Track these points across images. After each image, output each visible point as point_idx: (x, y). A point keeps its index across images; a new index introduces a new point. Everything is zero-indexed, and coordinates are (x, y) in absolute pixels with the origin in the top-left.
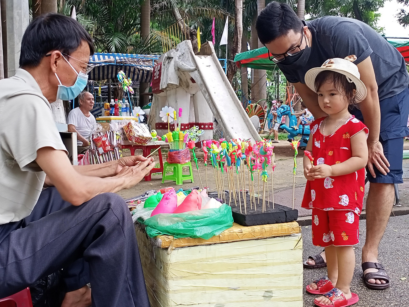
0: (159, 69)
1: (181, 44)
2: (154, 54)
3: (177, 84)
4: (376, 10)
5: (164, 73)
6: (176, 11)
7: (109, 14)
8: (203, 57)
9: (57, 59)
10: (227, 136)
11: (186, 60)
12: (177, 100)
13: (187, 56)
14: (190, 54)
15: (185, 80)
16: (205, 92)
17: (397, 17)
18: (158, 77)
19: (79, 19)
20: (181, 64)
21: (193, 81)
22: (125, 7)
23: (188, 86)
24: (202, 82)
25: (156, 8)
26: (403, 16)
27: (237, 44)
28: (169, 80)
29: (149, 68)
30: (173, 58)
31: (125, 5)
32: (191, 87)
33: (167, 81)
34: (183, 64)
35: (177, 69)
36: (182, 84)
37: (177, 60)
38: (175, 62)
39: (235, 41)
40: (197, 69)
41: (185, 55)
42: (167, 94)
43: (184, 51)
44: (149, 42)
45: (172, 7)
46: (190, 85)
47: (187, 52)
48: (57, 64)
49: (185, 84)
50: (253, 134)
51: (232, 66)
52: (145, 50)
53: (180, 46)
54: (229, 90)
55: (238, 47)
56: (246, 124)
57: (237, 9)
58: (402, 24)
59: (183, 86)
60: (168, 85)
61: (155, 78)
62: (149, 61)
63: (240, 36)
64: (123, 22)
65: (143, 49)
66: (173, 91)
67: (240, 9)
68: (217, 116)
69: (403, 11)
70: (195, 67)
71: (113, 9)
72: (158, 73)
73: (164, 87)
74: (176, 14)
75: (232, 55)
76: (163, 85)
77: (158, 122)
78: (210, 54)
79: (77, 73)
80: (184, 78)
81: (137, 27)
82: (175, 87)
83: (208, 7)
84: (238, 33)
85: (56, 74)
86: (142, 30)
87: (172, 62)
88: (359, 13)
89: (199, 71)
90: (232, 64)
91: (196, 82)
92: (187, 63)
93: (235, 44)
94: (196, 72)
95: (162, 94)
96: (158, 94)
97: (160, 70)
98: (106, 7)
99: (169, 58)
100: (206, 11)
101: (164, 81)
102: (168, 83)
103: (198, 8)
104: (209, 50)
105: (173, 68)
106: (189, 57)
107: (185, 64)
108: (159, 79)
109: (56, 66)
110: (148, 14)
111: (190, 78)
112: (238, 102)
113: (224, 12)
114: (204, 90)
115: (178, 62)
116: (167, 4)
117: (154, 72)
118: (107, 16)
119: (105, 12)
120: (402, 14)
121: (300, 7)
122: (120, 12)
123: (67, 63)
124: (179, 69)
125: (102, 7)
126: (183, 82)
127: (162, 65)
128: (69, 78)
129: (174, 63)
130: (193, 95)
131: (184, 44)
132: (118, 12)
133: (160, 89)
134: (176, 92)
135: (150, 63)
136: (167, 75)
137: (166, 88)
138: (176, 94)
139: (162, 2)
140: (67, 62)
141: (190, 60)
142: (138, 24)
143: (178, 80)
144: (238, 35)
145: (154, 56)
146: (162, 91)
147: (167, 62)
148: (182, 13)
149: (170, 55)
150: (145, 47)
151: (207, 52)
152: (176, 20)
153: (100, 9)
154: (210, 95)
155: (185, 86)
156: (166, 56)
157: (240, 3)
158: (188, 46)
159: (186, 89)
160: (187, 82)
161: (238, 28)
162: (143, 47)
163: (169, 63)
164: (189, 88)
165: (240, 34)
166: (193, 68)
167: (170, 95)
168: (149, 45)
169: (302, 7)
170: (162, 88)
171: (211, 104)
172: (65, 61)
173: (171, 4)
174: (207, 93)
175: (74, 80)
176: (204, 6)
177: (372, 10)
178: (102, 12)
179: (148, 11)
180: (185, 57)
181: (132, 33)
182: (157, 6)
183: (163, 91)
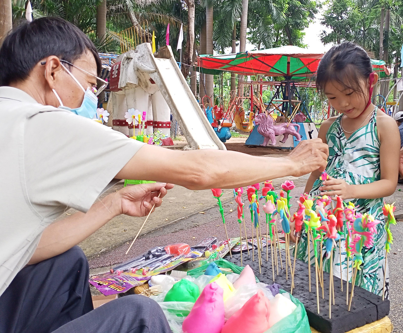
0: (117, 68)
1: (140, 45)
2: (111, 53)
3: (137, 84)
4: (303, 29)
5: (122, 73)
6: (132, 14)
7: (65, 12)
8: (162, 59)
9: (55, 70)
10: (188, 137)
11: (145, 61)
12: (136, 99)
13: (147, 58)
14: (149, 56)
15: (144, 81)
16: (165, 93)
17: (319, 36)
18: (116, 76)
19: (34, 14)
20: (141, 65)
21: (152, 81)
22: (81, 6)
23: (147, 87)
24: (162, 84)
25: (112, 10)
26: (325, 36)
27: (189, 50)
28: (128, 80)
29: (106, 66)
30: (132, 58)
31: (81, 4)
32: (150, 87)
33: (125, 81)
34: (142, 65)
35: (136, 69)
36: (141, 84)
37: (136, 60)
38: (134, 62)
39: (188, 47)
40: (157, 70)
41: (144, 57)
42: (125, 93)
43: (143, 53)
44: (105, 41)
45: (128, 10)
46: (149, 85)
47: (147, 54)
48: (55, 75)
49: (144, 84)
50: (212, 136)
51: (184, 68)
52: (101, 48)
53: (140, 48)
54: (188, 92)
55: (190, 52)
56: (205, 125)
57: (190, 17)
58: (323, 43)
59: (141, 86)
60: (127, 84)
61: (113, 77)
62: (106, 59)
63: (192, 43)
64: (79, 19)
65: (99, 47)
66: (131, 91)
67: (192, 18)
68: (177, 116)
69: (325, 32)
70: (155, 69)
71: (69, 7)
72: (117, 72)
73: (123, 86)
74: (132, 17)
75: (185, 59)
76: (122, 83)
77: (115, 119)
78: (169, 57)
79: (84, 90)
80: (143, 79)
81: (93, 26)
82: (134, 87)
83: (161, 14)
84: (191, 40)
85: (53, 90)
86: (98, 29)
87: (132, 63)
88: (289, 30)
89: (159, 72)
90: (185, 67)
91: (156, 83)
92: (147, 65)
93: (187, 49)
94: (156, 74)
95: (120, 92)
96: (116, 92)
97: (119, 70)
98: (62, 5)
99: (129, 59)
100: (160, 17)
101: (123, 80)
102: (127, 82)
103: (152, 14)
104: (167, 53)
105: (133, 68)
106: (148, 59)
107: (144, 66)
108: (118, 78)
109: (54, 79)
110: (104, 15)
111: (149, 79)
112: (197, 105)
113: (176, 20)
114: (164, 92)
115: (137, 63)
116: (123, 6)
117: (112, 70)
118: (63, 13)
119: (61, 9)
120: (324, 34)
121: (243, 21)
122: (76, 11)
123: (68, 75)
124: (139, 69)
125: (58, 4)
126: (142, 82)
127: (121, 65)
128: (73, 97)
129: (133, 64)
130: (152, 94)
131: (144, 46)
132: (74, 10)
133: (119, 87)
134: (135, 91)
135: (107, 61)
136: (126, 74)
137: (125, 87)
138: (135, 93)
139: (118, 5)
140: (68, 73)
141: (150, 61)
142: (94, 24)
143: (137, 80)
144: (191, 42)
145: (110, 54)
146: (120, 89)
147: (126, 62)
148: (137, 17)
149: (130, 56)
150: (100, 46)
151: (166, 55)
152: (132, 22)
153: (56, 6)
154: (170, 96)
155: (144, 86)
156: (126, 56)
157: (193, 13)
158: (148, 48)
159: (145, 89)
160: (146, 82)
161: (190, 35)
162: (99, 45)
163: (128, 63)
164: (148, 88)
165: (192, 41)
166: (153, 69)
167: (129, 94)
168: (105, 44)
169: (245, 22)
170: (120, 86)
171: (171, 105)
172: (66, 72)
173: (127, 8)
174: (167, 95)
175: (80, 99)
176: (157, 12)
177: (300, 30)
178: (58, 9)
179: (104, 12)
180: (145, 58)
181: (87, 31)
182: (114, 8)
183: (122, 90)
